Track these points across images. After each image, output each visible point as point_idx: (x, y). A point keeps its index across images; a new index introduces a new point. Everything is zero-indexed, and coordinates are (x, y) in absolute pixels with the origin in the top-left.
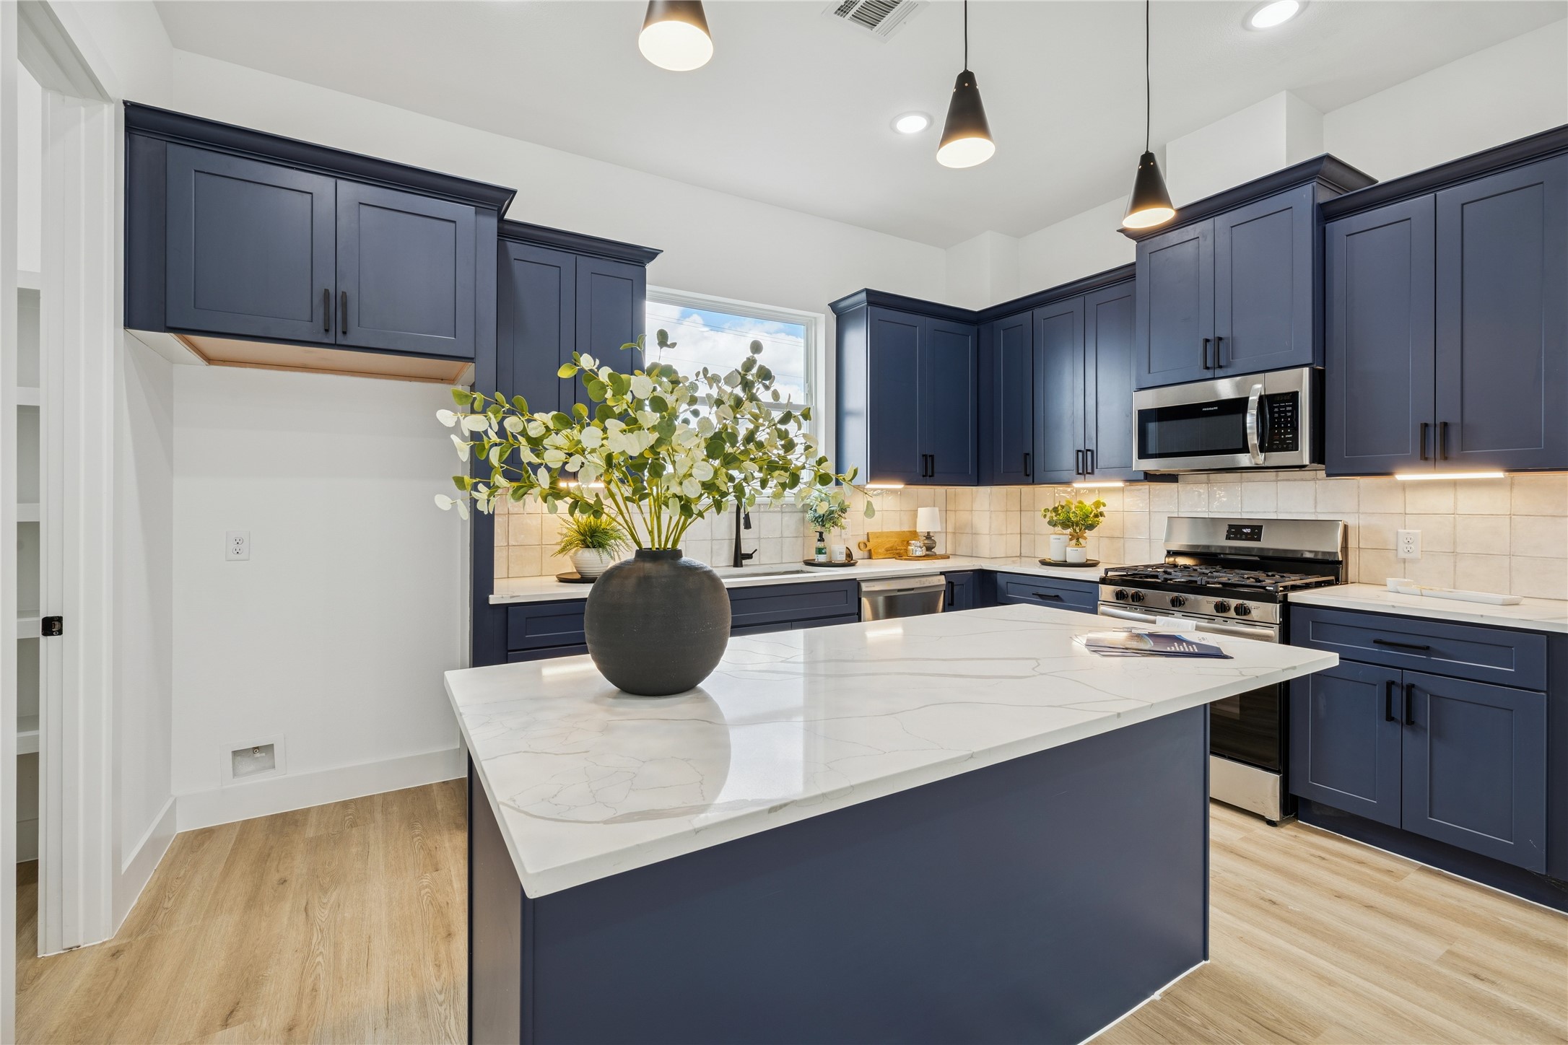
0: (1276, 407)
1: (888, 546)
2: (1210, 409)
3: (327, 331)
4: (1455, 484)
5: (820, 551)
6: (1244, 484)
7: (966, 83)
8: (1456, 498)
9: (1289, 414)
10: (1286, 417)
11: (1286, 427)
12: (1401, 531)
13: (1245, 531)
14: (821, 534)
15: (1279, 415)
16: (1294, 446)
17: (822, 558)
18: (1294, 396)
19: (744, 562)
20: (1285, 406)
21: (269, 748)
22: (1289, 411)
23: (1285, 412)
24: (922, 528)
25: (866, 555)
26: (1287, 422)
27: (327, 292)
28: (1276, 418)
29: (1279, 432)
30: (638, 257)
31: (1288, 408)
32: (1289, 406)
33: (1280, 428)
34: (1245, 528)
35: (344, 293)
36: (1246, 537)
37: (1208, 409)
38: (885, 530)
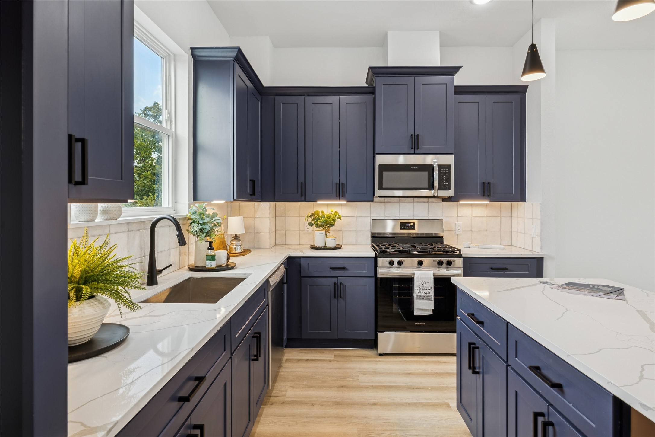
0: (442, 170)
2: (414, 168)
4: (472, 205)
6: (401, 203)
8: (472, 210)
9: (447, 174)
10: (446, 175)
11: (446, 180)
12: (456, 223)
13: (407, 225)
15: (443, 174)
16: (449, 189)
18: (449, 166)
20: (445, 171)
22: (447, 173)
23: (446, 173)
26: (446, 178)
28: (442, 175)
29: (443, 182)
31: (447, 172)
32: (447, 170)
33: (443, 180)
34: (407, 224)
36: (409, 228)
37: (413, 168)
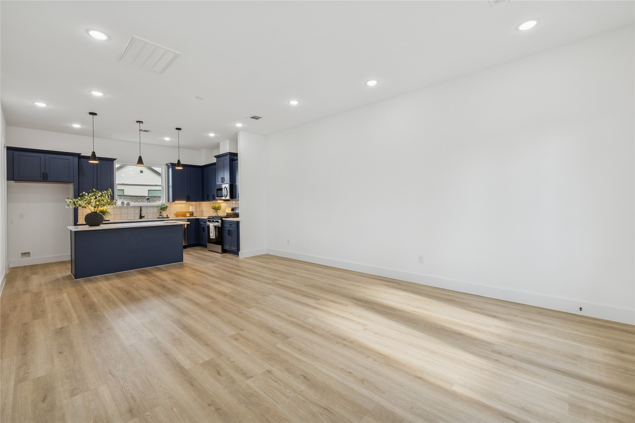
1: (182, 214)
3: (43, 179)
5: (160, 215)
7: (140, 158)
14: (161, 212)
17: (161, 217)
19: (142, 218)
21: (29, 253)
24: (190, 210)
25: (177, 216)
27: (43, 173)
30: (112, 160)
35: (47, 173)
38: (182, 211)
